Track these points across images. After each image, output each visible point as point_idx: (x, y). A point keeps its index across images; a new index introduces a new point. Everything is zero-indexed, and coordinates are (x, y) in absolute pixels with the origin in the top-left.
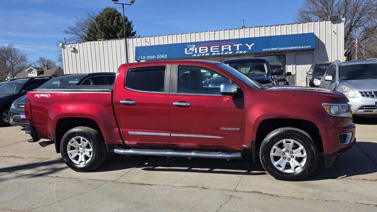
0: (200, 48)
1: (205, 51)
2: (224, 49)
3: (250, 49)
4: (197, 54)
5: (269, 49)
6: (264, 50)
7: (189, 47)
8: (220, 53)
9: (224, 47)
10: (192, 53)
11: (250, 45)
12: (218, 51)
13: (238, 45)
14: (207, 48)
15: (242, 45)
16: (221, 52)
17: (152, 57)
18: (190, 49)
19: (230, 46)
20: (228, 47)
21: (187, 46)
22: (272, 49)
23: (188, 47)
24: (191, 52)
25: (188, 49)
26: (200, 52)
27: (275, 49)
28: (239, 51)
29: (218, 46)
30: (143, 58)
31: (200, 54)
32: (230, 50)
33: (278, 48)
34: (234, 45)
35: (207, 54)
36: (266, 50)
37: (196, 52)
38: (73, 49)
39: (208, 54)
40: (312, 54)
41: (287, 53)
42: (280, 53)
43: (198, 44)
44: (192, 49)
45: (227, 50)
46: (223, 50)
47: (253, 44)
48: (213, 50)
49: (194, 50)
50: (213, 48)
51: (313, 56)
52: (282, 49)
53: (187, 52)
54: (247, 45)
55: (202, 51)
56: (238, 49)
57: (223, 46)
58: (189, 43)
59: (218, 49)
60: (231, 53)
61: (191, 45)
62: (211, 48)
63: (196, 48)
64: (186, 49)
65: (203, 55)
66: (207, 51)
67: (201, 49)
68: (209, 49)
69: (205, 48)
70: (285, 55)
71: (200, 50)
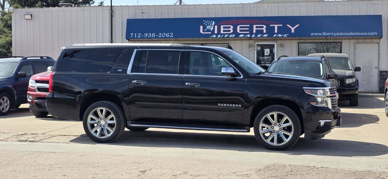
0: (222, 27)
1: (230, 31)
2: (256, 30)
3: (293, 31)
4: (217, 35)
5: (320, 34)
6: (312, 34)
7: (206, 24)
8: (251, 36)
9: (257, 27)
10: (210, 33)
11: (293, 27)
12: (249, 32)
13: (276, 26)
14: (232, 27)
15: (281, 25)
16: (251, 33)
17: (152, 35)
18: (208, 27)
19: (265, 27)
20: (263, 27)
21: (204, 22)
22: (324, 34)
23: (204, 24)
24: (209, 31)
25: (204, 28)
26: (222, 32)
27: (329, 34)
28: (277, 34)
29: (249, 26)
30: (137, 35)
31: (221, 34)
32: (265, 31)
33: (332, 33)
34: (271, 25)
35: (231, 35)
36: (316, 34)
37: (216, 32)
38: (30, 16)
39: (234, 35)
40: (378, 43)
41: (343, 40)
42: (334, 40)
43: (219, 21)
44: (210, 26)
45: (261, 32)
46: (254, 32)
47: (298, 25)
48: (240, 31)
49: (214, 29)
50: (240, 27)
51: (379, 46)
52: (338, 34)
53: (203, 31)
54: (288, 25)
55: (224, 31)
56: (276, 31)
57: (255, 26)
58: (206, 19)
59: (248, 29)
60: (266, 35)
61: (209, 22)
62: (238, 27)
63: (216, 27)
64: (201, 27)
65: (226, 36)
66: (232, 31)
67: (224, 28)
68: (235, 29)
69: (230, 27)
70: (341, 43)
71: (222, 29)
